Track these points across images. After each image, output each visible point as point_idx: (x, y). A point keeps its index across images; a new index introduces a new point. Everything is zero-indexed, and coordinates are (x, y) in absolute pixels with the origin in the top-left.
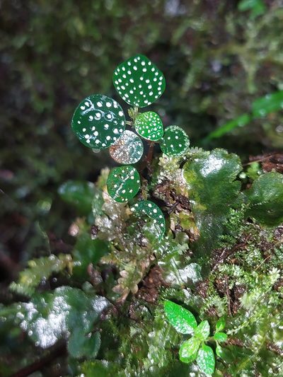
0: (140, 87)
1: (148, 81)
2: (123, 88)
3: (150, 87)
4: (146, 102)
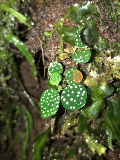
4: (52, 91)
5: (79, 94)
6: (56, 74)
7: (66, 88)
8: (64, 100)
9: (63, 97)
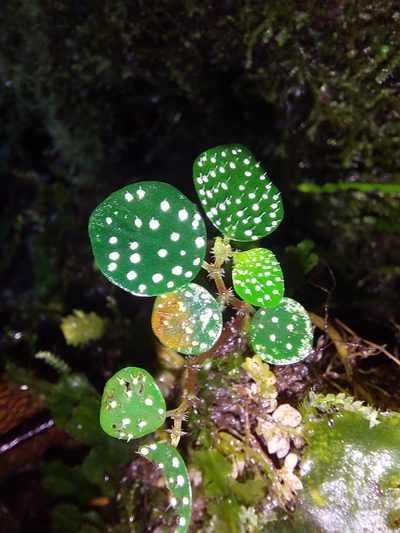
0: (238, 201)
1: (252, 196)
2: (210, 195)
3: (256, 207)
4: (248, 233)
5: (133, 252)
6: (267, 297)
7: (197, 262)
8: (183, 215)
9: (195, 224)
